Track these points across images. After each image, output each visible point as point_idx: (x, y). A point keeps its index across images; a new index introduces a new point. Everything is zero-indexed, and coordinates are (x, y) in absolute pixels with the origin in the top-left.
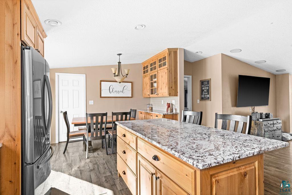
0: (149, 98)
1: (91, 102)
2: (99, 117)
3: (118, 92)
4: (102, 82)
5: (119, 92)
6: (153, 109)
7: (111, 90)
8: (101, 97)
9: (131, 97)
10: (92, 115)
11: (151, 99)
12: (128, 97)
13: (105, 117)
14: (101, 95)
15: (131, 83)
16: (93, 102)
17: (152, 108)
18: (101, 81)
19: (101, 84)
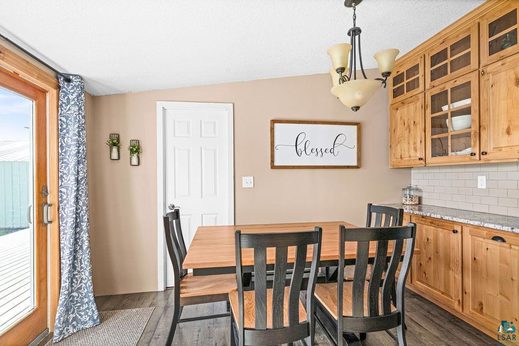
0: (407, 171)
1: (247, 182)
2: (289, 248)
3: (320, 153)
4: (277, 125)
5: (323, 151)
6: (424, 202)
7: (301, 147)
8: (273, 167)
9: (357, 167)
10: (260, 241)
11: (413, 171)
12: (348, 167)
13: (311, 249)
14: (272, 161)
15: (355, 127)
16: (252, 181)
17: (420, 199)
18: (274, 122)
19: (272, 130)
